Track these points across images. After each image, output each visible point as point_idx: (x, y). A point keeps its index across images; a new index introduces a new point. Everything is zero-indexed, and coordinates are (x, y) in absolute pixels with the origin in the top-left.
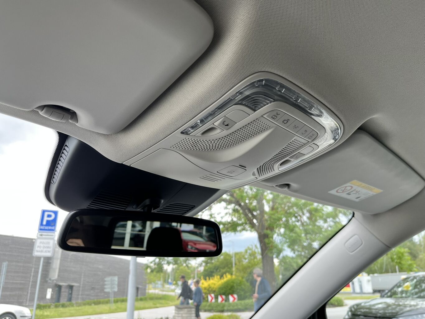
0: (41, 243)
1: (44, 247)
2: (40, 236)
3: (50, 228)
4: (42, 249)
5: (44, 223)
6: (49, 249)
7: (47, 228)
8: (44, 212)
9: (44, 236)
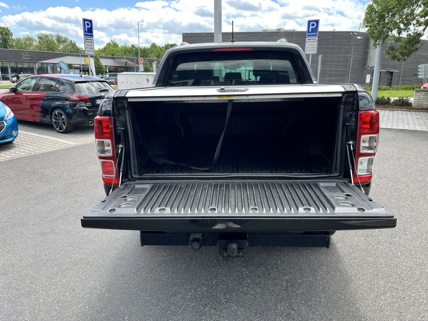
0: (309, 45)
1: (311, 48)
2: (308, 40)
3: (314, 34)
4: (310, 49)
5: (310, 31)
6: (314, 49)
7: (312, 34)
8: (309, 22)
9: (310, 40)
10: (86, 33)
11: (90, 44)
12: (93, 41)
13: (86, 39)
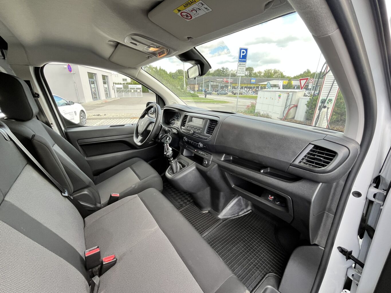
10: (240, 60)
11: (242, 68)
12: (245, 65)
13: (240, 64)
